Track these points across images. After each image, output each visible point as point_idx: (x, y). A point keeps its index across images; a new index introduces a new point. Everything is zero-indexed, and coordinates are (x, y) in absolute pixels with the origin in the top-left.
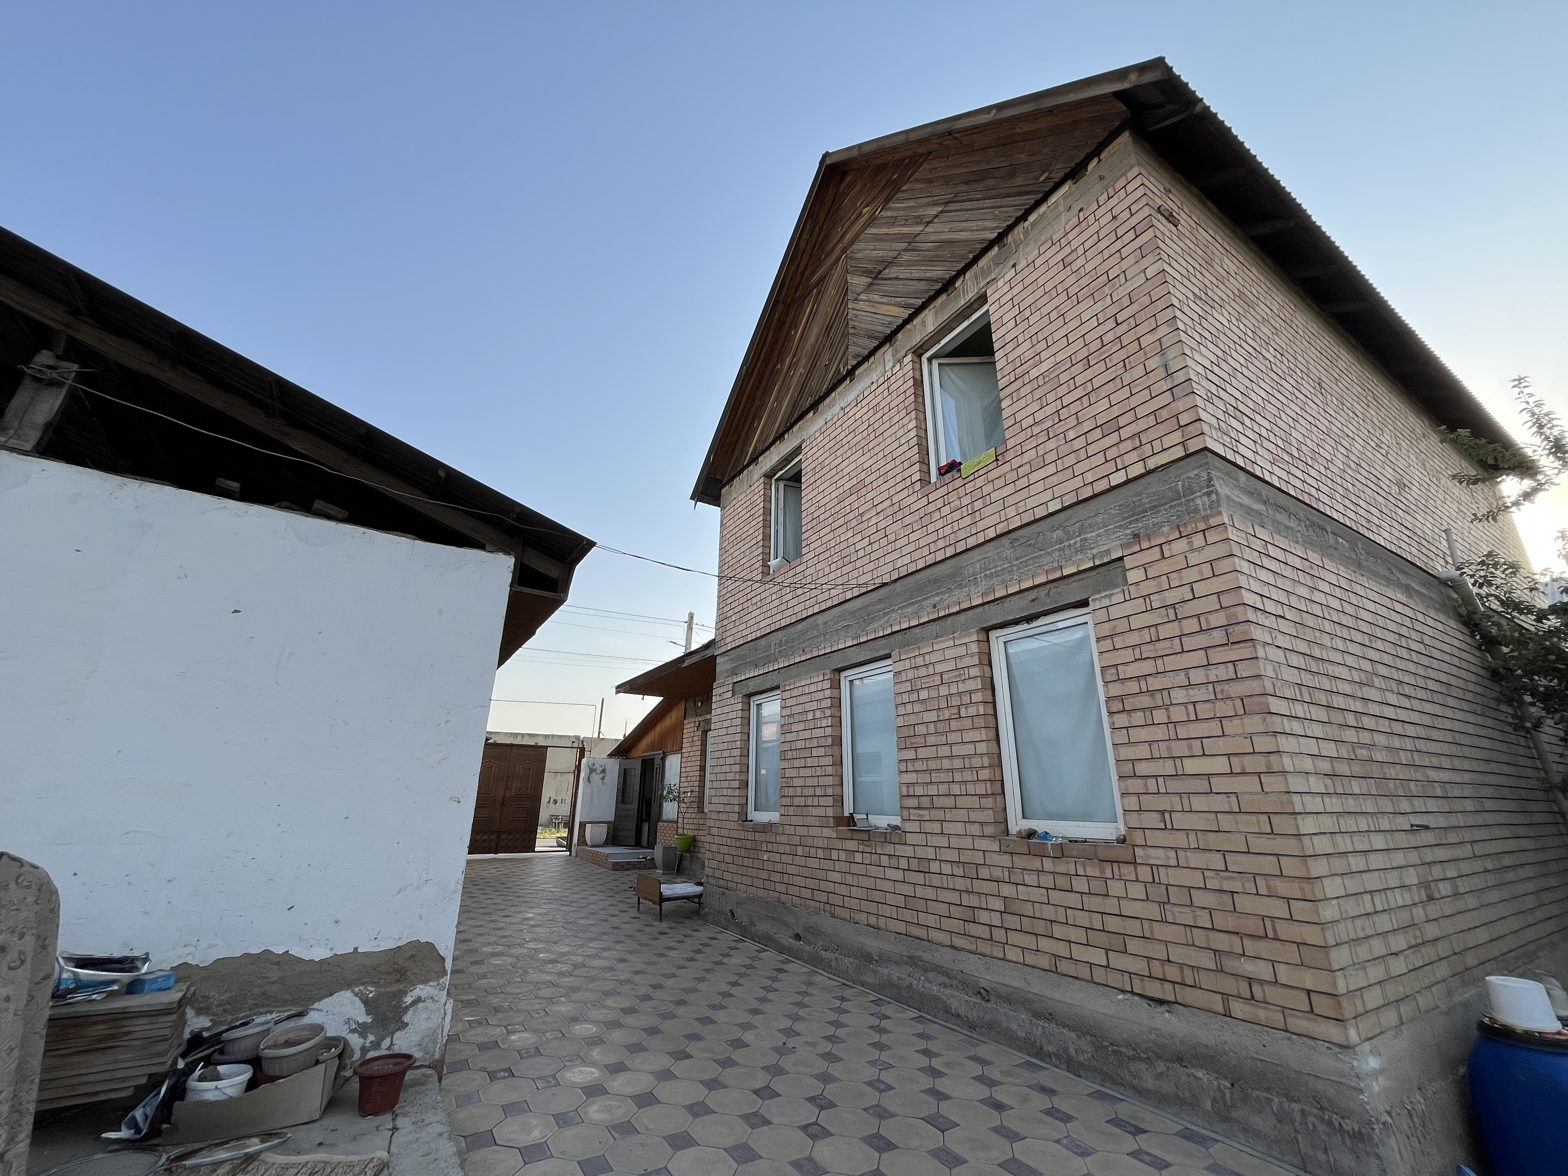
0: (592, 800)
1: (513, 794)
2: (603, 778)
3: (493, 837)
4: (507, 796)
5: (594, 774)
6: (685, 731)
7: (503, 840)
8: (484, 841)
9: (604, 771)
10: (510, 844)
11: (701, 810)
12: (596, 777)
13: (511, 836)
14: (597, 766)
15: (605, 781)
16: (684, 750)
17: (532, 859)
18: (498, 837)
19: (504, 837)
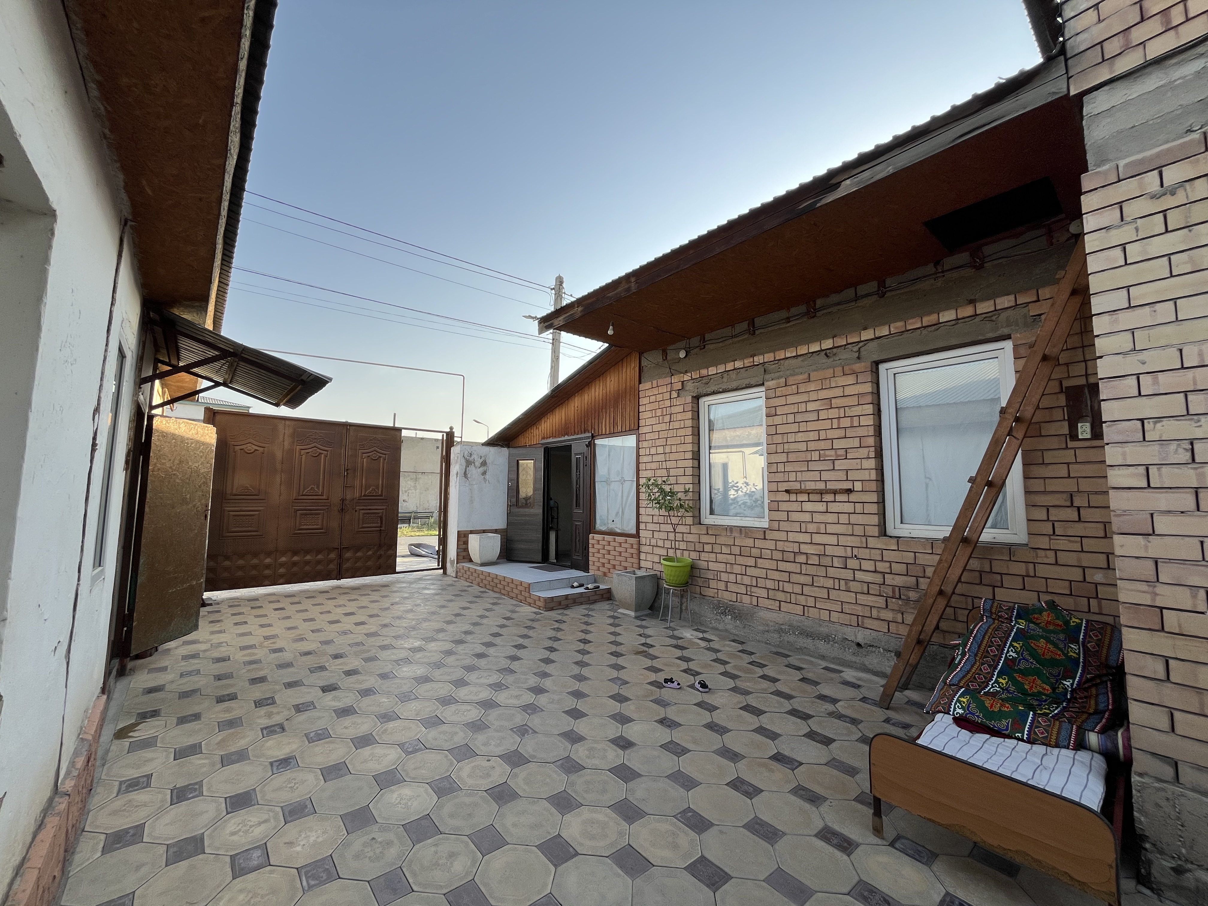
0: (472, 501)
1: (357, 495)
2: (484, 473)
3: (333, 556)
4: (349, 497)
5: (472, 468)
6: (643, 401)
7: (348, 560)
8: (319, 562)
9: (484, 464)
10: (359, 564)
11: (697, 520)
12: (475, 472)
13: (359, 554)
14: (475, 456)
15: (487, 477)
16: (642, 430)
17: (393, 583)
18: (340, 556)
19: (348, 555)
